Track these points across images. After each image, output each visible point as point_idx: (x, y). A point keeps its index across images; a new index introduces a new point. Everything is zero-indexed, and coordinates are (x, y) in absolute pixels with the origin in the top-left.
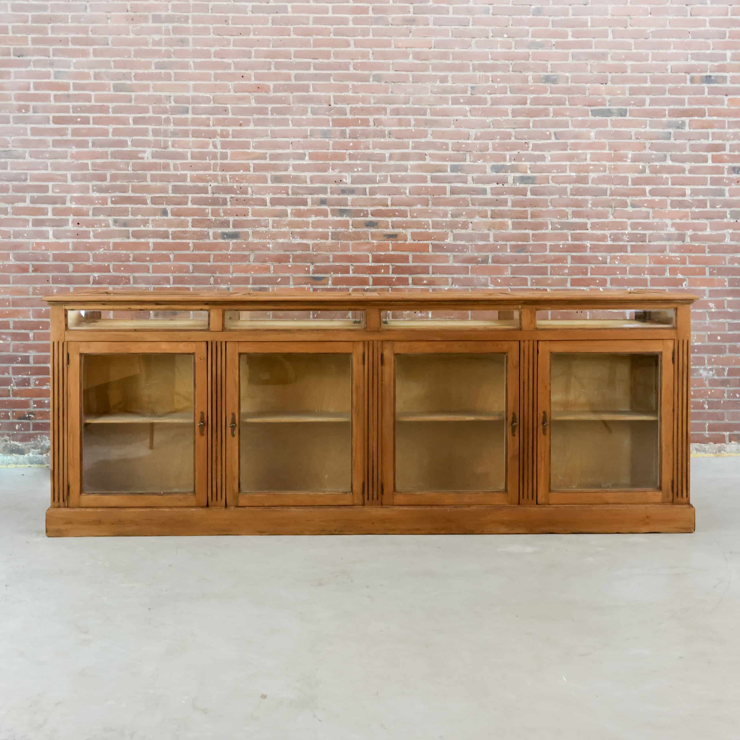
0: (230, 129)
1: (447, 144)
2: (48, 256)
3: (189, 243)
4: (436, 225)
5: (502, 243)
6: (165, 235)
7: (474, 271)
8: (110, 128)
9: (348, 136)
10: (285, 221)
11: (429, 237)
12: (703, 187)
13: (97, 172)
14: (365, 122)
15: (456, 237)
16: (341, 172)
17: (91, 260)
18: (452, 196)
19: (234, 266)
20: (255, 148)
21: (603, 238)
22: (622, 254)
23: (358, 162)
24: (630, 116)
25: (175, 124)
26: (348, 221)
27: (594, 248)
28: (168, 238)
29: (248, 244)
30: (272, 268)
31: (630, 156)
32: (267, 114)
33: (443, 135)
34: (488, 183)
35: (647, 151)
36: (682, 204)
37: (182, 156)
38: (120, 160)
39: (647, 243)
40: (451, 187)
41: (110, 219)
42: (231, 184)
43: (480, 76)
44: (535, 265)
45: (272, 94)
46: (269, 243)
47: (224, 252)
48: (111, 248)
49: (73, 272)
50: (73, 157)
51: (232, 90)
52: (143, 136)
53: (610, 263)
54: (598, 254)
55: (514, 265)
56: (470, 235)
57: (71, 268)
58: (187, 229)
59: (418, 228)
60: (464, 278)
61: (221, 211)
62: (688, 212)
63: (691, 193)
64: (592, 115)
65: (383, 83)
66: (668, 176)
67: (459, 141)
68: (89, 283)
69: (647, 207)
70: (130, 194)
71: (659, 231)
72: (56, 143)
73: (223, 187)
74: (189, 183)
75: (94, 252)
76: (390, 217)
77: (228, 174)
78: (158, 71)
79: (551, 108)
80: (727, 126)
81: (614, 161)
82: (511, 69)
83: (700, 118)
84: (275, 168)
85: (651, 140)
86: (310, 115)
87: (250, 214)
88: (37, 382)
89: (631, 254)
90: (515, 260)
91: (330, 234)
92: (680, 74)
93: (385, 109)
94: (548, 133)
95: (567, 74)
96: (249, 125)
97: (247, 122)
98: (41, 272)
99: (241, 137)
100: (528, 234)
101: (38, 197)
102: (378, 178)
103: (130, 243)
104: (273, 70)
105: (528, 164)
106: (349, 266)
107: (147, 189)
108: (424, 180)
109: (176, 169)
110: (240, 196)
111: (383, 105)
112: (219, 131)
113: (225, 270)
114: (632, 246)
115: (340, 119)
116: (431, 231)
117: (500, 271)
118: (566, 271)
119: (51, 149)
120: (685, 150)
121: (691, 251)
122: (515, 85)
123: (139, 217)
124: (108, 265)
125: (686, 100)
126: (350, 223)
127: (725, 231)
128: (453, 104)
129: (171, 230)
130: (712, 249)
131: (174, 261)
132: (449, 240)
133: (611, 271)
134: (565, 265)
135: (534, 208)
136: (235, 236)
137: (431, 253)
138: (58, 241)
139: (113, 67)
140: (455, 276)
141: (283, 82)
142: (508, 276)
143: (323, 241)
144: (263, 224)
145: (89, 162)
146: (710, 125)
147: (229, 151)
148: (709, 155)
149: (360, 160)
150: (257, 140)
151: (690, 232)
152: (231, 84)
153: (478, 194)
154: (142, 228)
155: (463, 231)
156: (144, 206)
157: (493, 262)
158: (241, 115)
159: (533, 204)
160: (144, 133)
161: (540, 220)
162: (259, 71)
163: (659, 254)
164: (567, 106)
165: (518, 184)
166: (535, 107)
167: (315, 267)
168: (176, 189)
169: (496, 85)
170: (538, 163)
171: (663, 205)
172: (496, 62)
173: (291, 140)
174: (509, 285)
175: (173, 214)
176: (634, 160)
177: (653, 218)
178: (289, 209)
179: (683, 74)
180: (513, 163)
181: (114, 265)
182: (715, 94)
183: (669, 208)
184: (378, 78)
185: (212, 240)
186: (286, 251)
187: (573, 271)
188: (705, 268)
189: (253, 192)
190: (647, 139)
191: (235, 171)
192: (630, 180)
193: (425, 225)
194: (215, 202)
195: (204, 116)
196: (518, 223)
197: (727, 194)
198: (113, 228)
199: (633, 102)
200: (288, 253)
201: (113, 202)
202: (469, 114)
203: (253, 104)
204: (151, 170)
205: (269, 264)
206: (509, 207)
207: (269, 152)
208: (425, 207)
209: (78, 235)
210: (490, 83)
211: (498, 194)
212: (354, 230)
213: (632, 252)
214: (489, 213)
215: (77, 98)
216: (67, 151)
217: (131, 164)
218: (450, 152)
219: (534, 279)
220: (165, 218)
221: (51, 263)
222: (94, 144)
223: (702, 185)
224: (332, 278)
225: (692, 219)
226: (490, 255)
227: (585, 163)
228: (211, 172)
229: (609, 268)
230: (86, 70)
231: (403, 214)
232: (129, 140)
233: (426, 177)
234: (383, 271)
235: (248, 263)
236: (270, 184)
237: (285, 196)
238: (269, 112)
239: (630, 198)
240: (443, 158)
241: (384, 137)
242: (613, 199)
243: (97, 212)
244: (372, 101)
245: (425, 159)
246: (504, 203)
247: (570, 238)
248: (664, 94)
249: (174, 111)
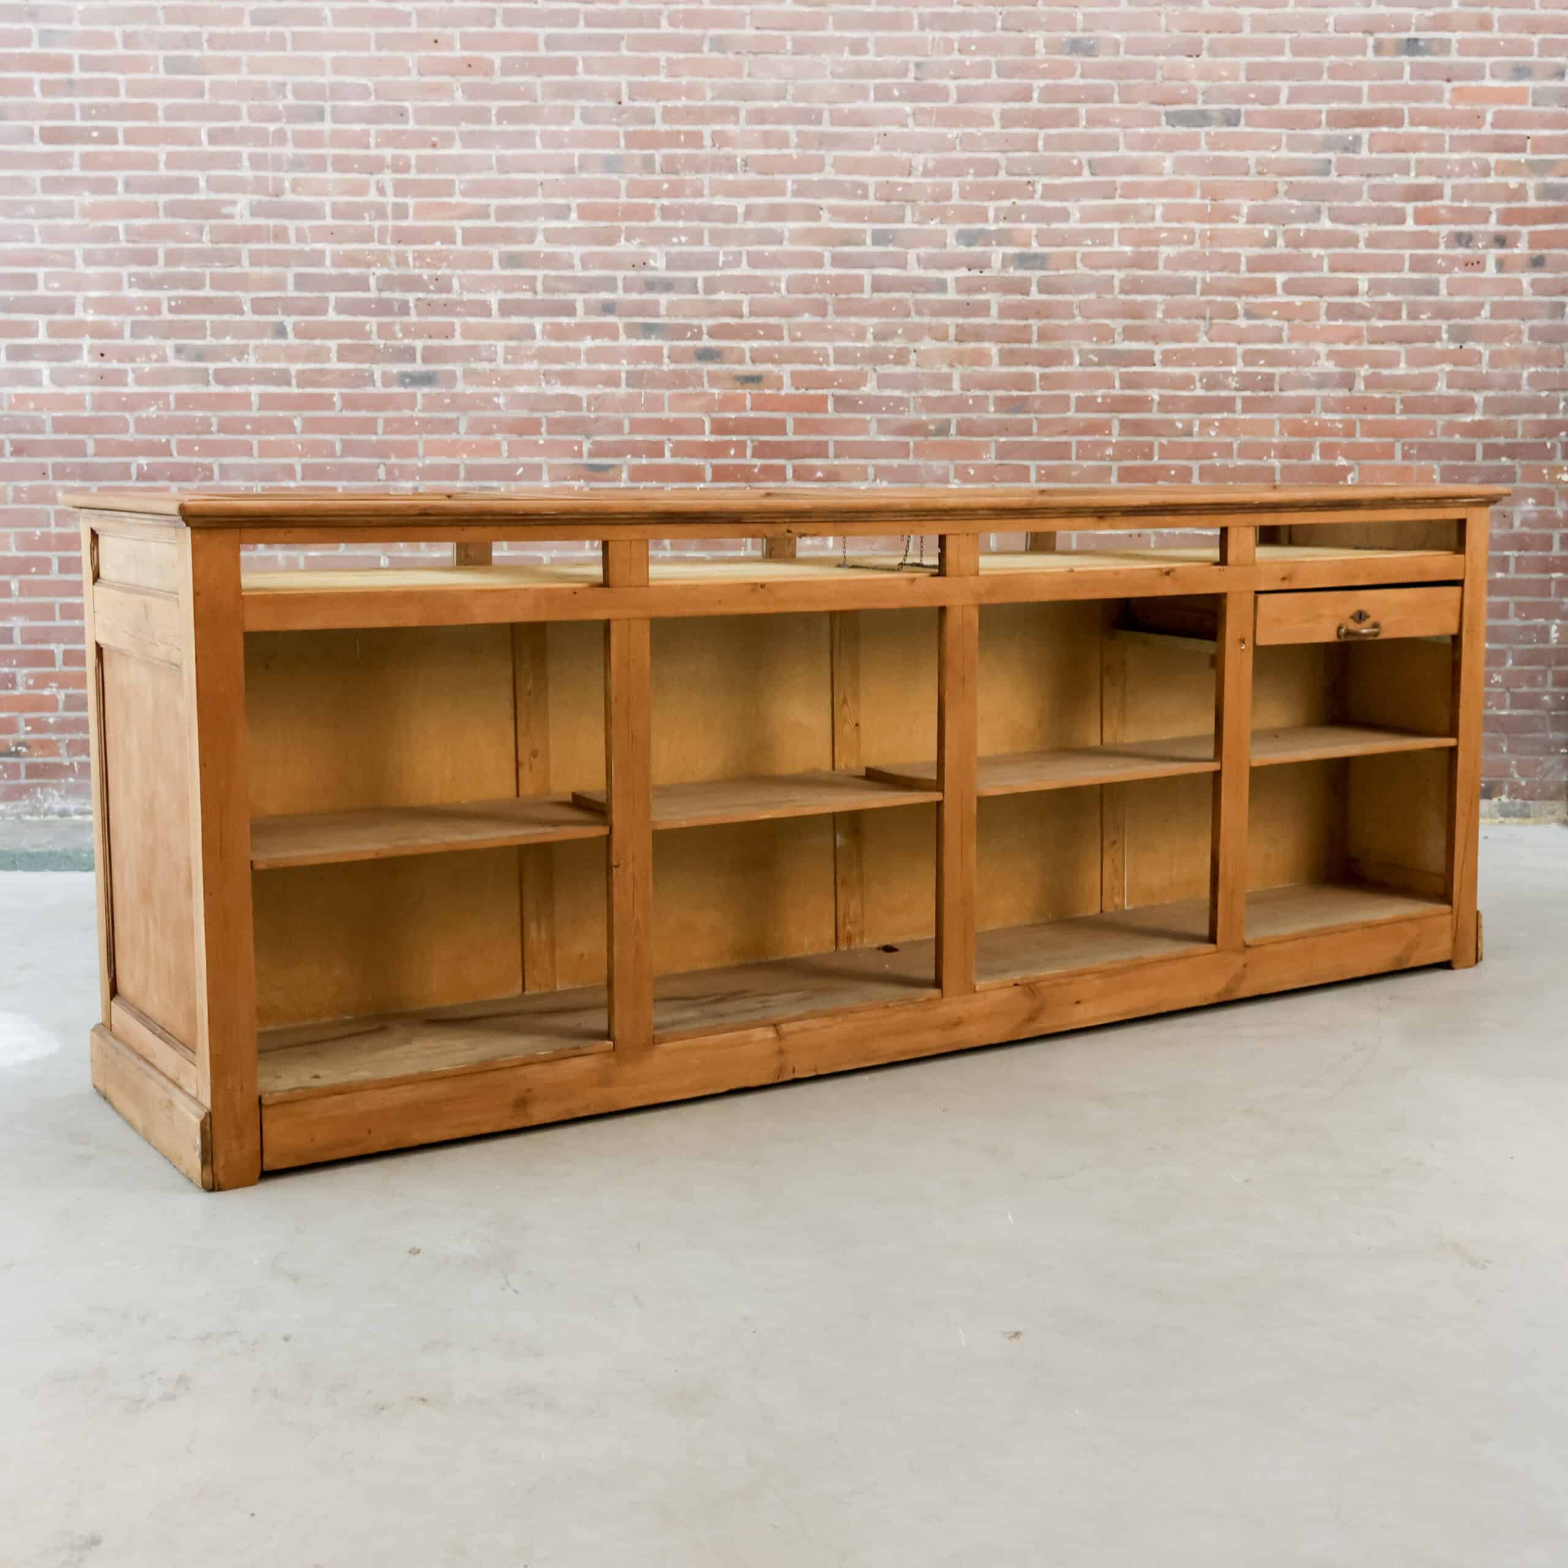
0: (412, 154)
1: (864, 187)
2: (43, 422)
3: (332, 395)
4: (842, 356)
5: (979, 393)
6: (283, 378)
7: (920, 451)
8: (162, 151)
9: (658, 167)
10: (530, 348)
11: (826, 380)
12: (1394, 276)
13: (136, 246)
14: (695, 139)
15: (884, 381)
16: (643, 245)
17: (132, 430)
18: (876, 295)
19: (426, 442)
20: (464, 194)
21: (1187, 382)
22: (1225, 415)
23: (681, 224)
24: (1247, 124)
25: (297, 144)
26: (661, 348)
27: (1167, 404)
28: (288, 383)
29: (453, 396)
30: (505, 447)
31: (1245, 210)
32: (489, 122)
33: (856, 166)
34: (952, 267)
35: (1282, 201)
36: (1349, 312)
37: (314, 212)
38: (183, 221)
39: (1277, 392)
40: (874, 277)
41: (169, 345)
42: (417, 271)
43: (934, 39)
44: (1046, 439)
45: (498, 79)
46: (497, 395)
47: (406, 413)
48: (173, 406)
49: (96, 455)
50: (86, 213)
51: (414, 72)
52: (229, 168)
53: (1200, 434)
54: (1175, 416)
55: (1002, 439)
56: (914, 376)
57: (91, 448)
58: (327, 366)
59: (804, 362)
60: (900, 466)
61: (397, 328)
62: (1360, 329)
63: (1370, 289)
64: (1167, 123)
65: (730, 55)
66: (1322, 252)
67: (892, 179)
68: (129, 478)
69: (1278, 318)
70: (207, 292)
71: (1301, 369)
72: (50, 185)
73: (400, 276)
74: (328, 269)
75: (137, 414)
76: (746, 339)
77: (410, 250)
78: (258, 29)
79: (1082, 109)
80: (1447, 146)
81: (1210, 222)
82: (999, 24)
83: (1393, 130)
84: (508, 236)
85: (1289, 175)
86: (578, 124)
87: (457, 334)
88: (31, 682)
89: (1243, 417)
90: (1004, 429)
91: (623, 375)
92: (1353, 35)
93: (735, 111)
94: (1075, 162)
95: (1117, 36)
96: (450, 146)
97: (447, 140)
98: (29, 455)
99: (435, 172)
100: (1031, 376)
101: (17, 300)
102: (721, 259)
103: (210, 395)
104: (499, 27)
105: (1033, 227)
106: (663, 443)
107: (242, 282)
108: (817, 261)
109: (301, 237)
110: (435, 296)
111: (732, 103)
112: (389, 159)
113: (407, 450)
114: (1244, 399)
115: (641, 132)
116: (832, 368)
117: (974, 452)
118: (1109, 451)
119: (39, 196)
120: (1359, 197)
121: (1365, 410)
122: (1007, 58)
123: (228, 341)
124: (168, 442)
125: (1365, 91)
126: (666, 352)
127: (1437, 368)
128: (876, 99)
129: (294, 368)
130: (1409, 406)
131: (303, 432)
132: (869, 388)
133: (1201, 451)
134: (1107, 438)
135: (1045, 321)
136: (427, 379)
137: (831, 413)
138: (61, 390)
139: (162, 20)
140: (882, 462)
141: (520, 54)
142: (989, 462)
143: (608, 390)
144: (484, 354)
145: (120, 224)
146: (1413, 144)
147: (410, 201)
148: (1410, 208)
149: (684, 218)
150: (468, 177)
151: (1364, 371)
152: (411, 58)
153: (928, 290)
154: (235, 364)
155: (899, 369)
156: (237, 318)
157: (960, 432)
158: (434, 123)
159: (1041, 311)
160: (233, 161)
161: (1057, 345)
162: (472, 30)
163: (1300, 416)
164: (1116, 104)
165: (1011, 270)
166: (1049, 106)
167: (596, 443)
168: (302, 282)
169: (968, 60)
170: (1054, 226)
171: (1309, 313)
172: (968, 9)
173: (539, 177)
174: (992, 480)
175: (298, 334)
176: (1253, 219)
177: (1291, 340)
178: (538, 324)
179: (1360, 35)
180: (1003, 225)
181: (180, 442)
182: (1426, 78)
183: (1323, 321)
184: (719, 44)
185: (379, 389)
186: (533, 410)
187: (1122, 452)
188: (1393, 444)
189: (462, 286)
190: (1280, 174)
191: (424, 242)
192: (1243, 260)
193: (818, 355)
194: (384, 308)
195: (357, 127)
196: (1012, 352)
197: (1443, 290)
198: (174, 363)
199: (1253, 96)
200: (536, 415)
201: (172, 310)
202: (910, 121)
203: (460, 100)
204: (247, 240)
205: (499, 437)
206: (993, 318)
207: (495, 202)
208: (818, 319)
209: (102, 378)
210: (956, 56)
211: (970, 290)
212: (672, 367)
213: (1245, 410)
214: (952, 332)
215: (88, 87)
216: (72, 202)
217: (206, 230)
218: (871, 202)
219: (1043, 467)
220: (282, 342)
221: (49, 436)
222: (129, 186)
223: (1393, 271)
224: (629, 466)
225: (1371, 342)
226: (954, 418)
227: (1151, 225)
228: (375, 246)
229: (1197, 445)
230: (106, 28)
231: (774, 333)
232: (201, 177)
233: (821, 256)
234: (732, 452)
235: (454, 436)
236: (497, 270)
237: (528, 296)
238: (493, 118)
239: (1244, 298)
240: (857, 215)
241: (733, 169)
242: (1210, 302)
243: (139, 330)
244: (709, 95)
245: (818, 218)
246: (983, 309)
247: (1117, 383)
248: (1318, 77)
249: (294, 114)
